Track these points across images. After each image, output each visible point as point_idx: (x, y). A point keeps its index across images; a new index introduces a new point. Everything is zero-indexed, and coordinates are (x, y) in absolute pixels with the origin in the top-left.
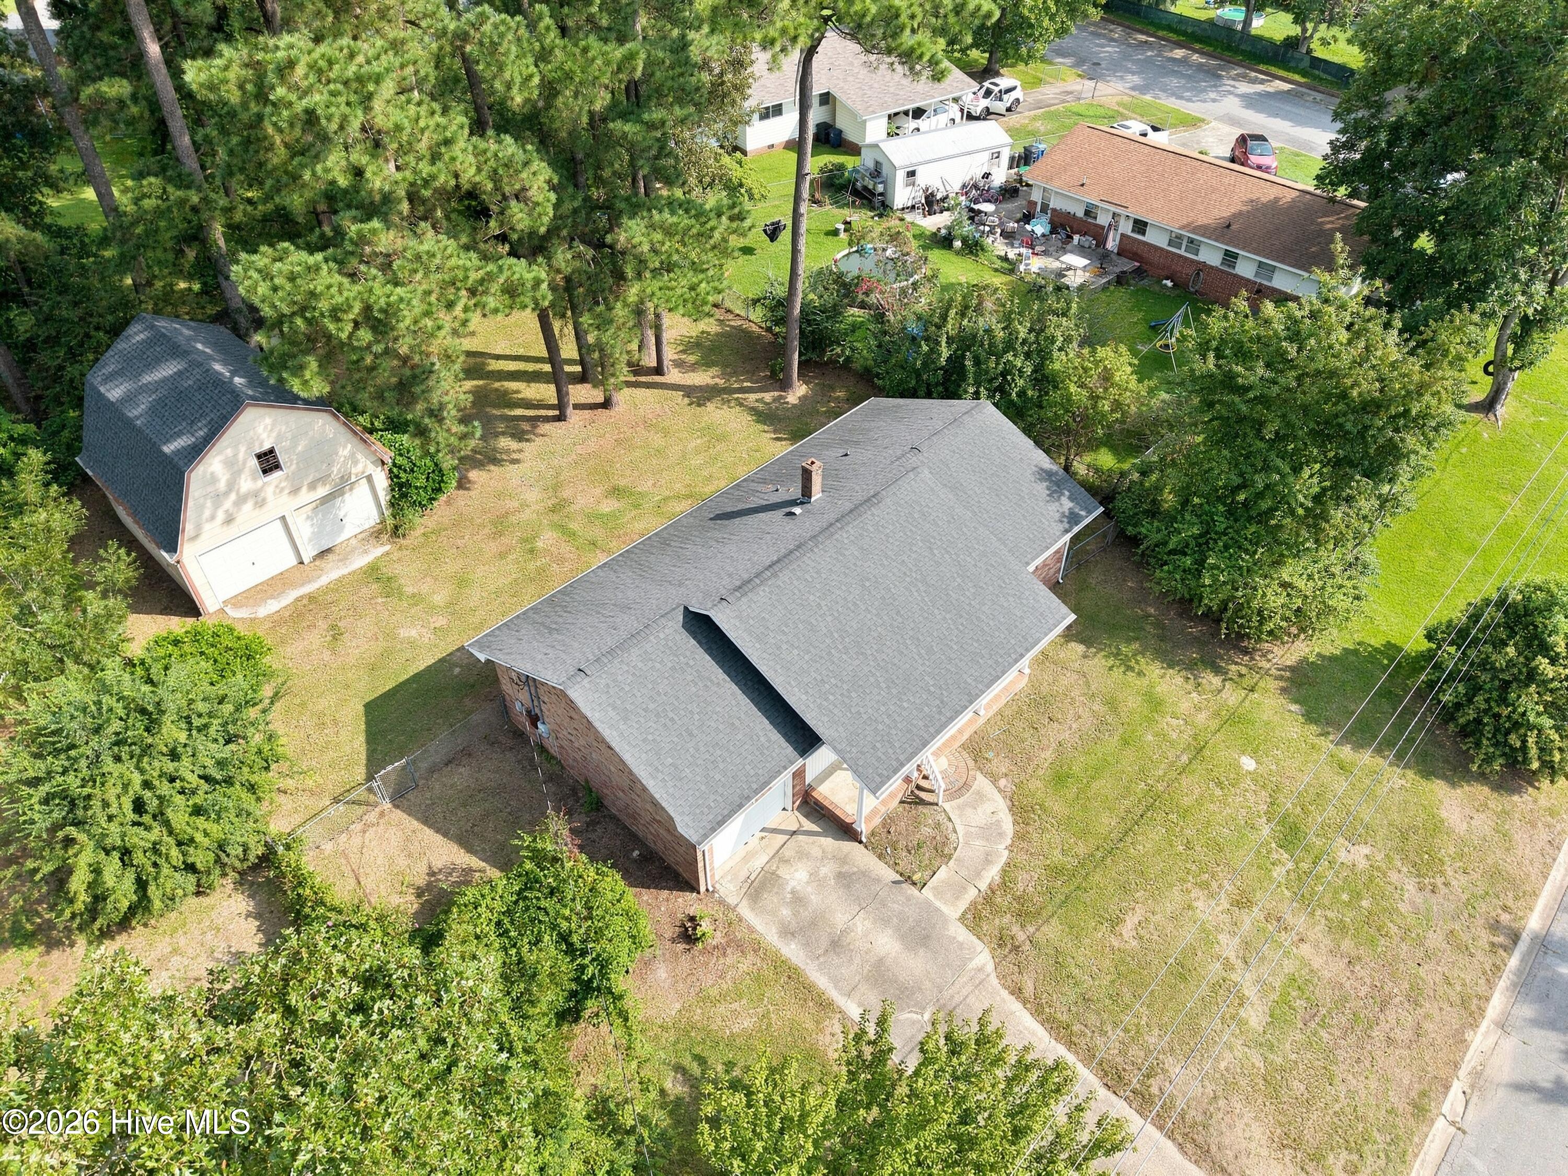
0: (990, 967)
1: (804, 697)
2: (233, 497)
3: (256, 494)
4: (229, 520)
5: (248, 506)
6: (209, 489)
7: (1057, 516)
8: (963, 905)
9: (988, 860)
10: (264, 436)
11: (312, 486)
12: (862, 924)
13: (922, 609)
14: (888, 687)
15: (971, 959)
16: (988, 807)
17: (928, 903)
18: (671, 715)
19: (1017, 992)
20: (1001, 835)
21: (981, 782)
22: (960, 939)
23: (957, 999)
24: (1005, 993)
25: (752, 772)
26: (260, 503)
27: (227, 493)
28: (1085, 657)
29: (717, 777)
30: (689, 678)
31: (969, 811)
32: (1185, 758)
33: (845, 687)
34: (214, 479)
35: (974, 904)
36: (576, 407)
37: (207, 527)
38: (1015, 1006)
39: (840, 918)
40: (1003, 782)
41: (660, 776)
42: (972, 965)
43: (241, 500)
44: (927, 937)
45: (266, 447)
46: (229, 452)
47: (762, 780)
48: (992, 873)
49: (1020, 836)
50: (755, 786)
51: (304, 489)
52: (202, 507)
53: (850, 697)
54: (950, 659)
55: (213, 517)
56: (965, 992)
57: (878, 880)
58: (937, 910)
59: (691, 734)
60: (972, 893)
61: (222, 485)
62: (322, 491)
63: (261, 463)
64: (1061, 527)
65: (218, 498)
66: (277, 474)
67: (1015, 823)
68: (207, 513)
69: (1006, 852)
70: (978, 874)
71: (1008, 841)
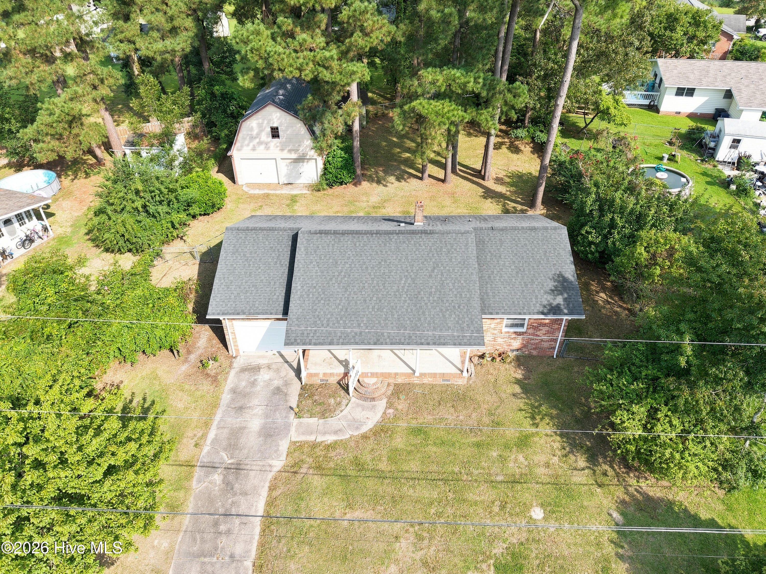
0: (276, 469)
1: (299, 287)
2: (257, 140)
3: (267, 144)
4: (254, 149)
5: (262, 147)
6: (250, 133)
8: (302, 438)
9: (336, 432)
10: (275, 120)
11: (290, 151)
12: (259, 411)
13: (398, 291)
14: (342, 310)
15: (273, 459)
16: (369, 414)
17: (290, 425)
18: (251, 263)
19: (272, 488)
20: (357, 429)
21: (382, 404)
22: (280, 448)
23: (248, 467)
24: (267, 484)
25: (257, 305)
26: (267, 148)
27: (255, 138)
28: (515, 395)
29: (242, 297)
30: (273, 255)
31: (360, 409)
32: (500, 478)
33: (322, 296)
34: (252, 129)
35: (307, 442)
36: (430, 176)
37: (245, 148)
38: (264, 493)
39: (255, 402)
40: (391, 411)
41: (222, 281)
42: (271, 462)
43: (260, 143)
44: (271, 436)
45: (275, 125)
46: (260, 121)
47: (257, 311)
48: (330, 439)
49: (365, 437)
50: (252, 311)
51: (286, 151)
52: (244, 139)
53: (319, 302)
54: (386, 319)
55: (248, 145)
56: (254, 468)
57: (286, 401)
58: (289, 430)
59: (250, 275)
60: (311, 438)
61: (255, 133)
62: (294, 156)
63: (272, 132)
64: (541, 310)
65: (252, 138)
66: (276, 140)
67: (371, 430)
68: (246, 142)
69: (348, 436)
70: (325, 433)
71: (356, 433)
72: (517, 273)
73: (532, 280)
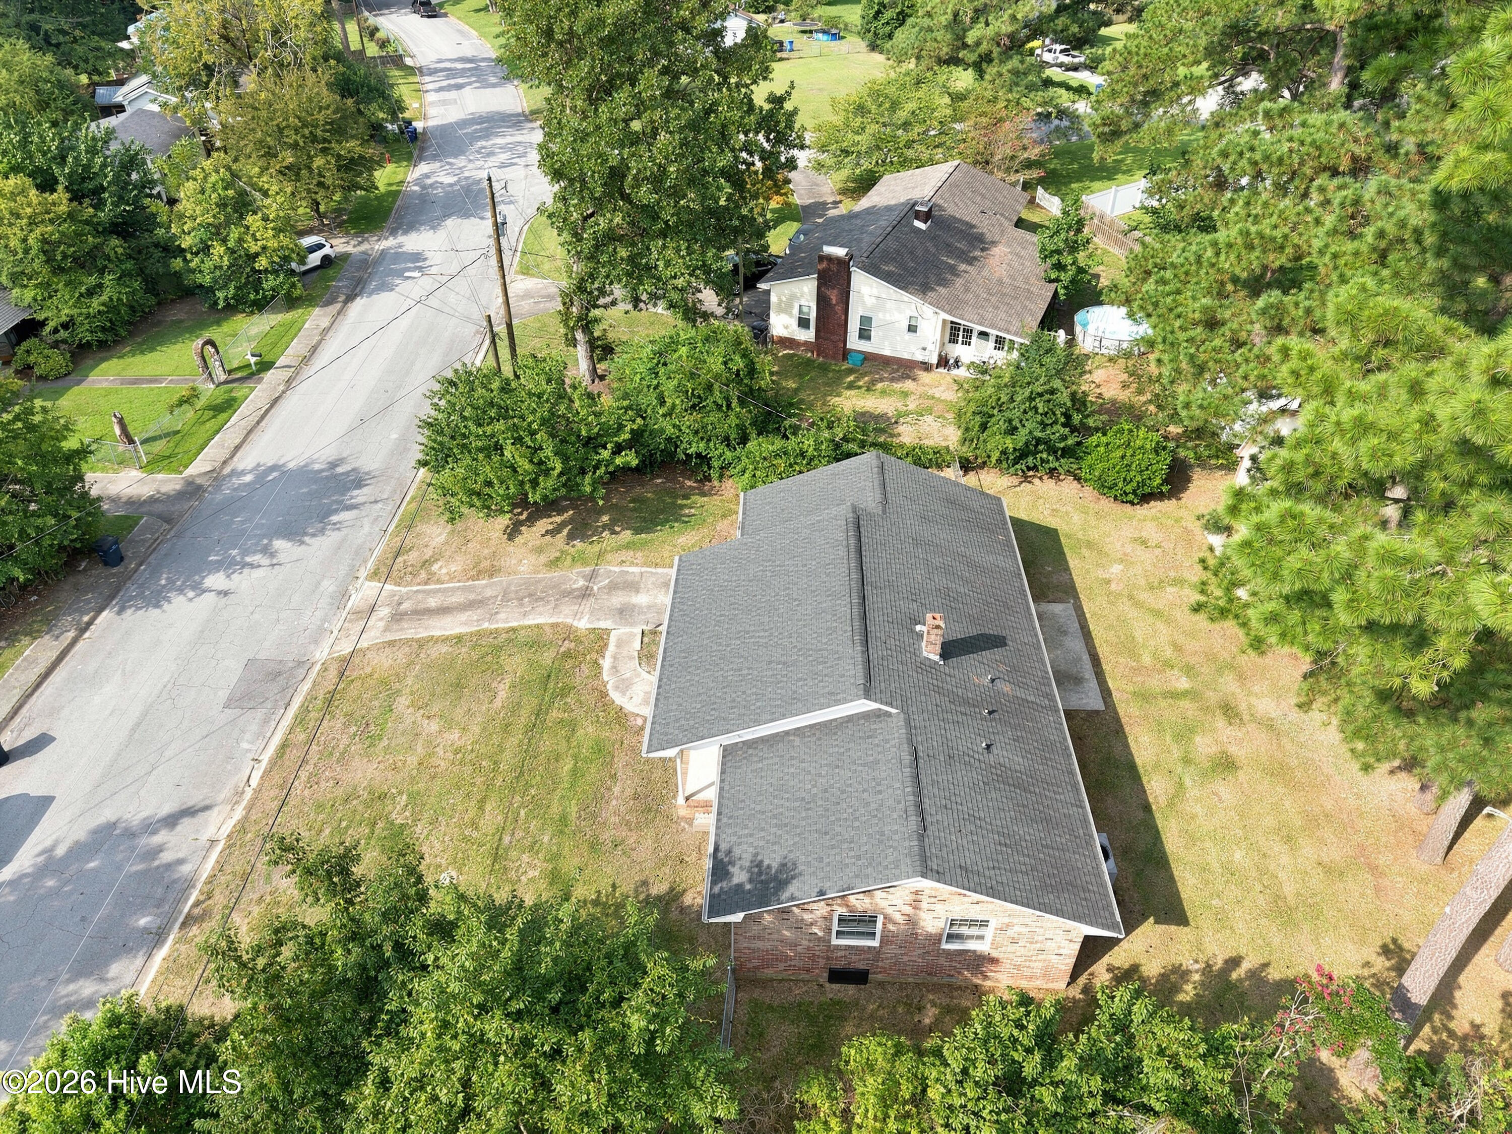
7: (737, 851)
8: (613, 639)
9: (614, 668)
15: (589, 618)
16: (637, 699)
17: (632, 625)
19: (553, 625)
20: (617, 688)
22: (603, 622)
23: (584, 602)
24: (559, 621)
28: (645, 883)
29: (767, 507)
31: (646, 689)
35: (606, 644)
38: (551, 621)
42: (586, 618)
44: (621, 612)
48: (606, 663)
56: (582, 607)
58: (626, 627)
60: (612, 648)
64: (723, 846)
67: (611, 701)
69: (606, 678)
70: (615, 658)
71: (609, 687)
72: (803, 799)
73: (786, 825)
